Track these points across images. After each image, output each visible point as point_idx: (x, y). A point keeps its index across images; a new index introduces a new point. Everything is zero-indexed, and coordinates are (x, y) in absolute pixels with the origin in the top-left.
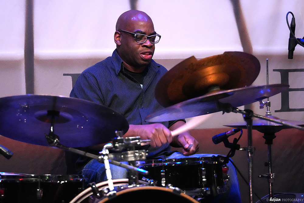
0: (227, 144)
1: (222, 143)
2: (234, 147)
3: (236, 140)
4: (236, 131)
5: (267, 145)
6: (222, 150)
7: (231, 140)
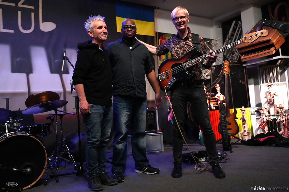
0: (51, 119)
1: (49, 119)
2: (53, 120)
3: (53, 118)
4: (53, 116)
5: (60, 120)
6: (49, 121)
7: (52, 118)
